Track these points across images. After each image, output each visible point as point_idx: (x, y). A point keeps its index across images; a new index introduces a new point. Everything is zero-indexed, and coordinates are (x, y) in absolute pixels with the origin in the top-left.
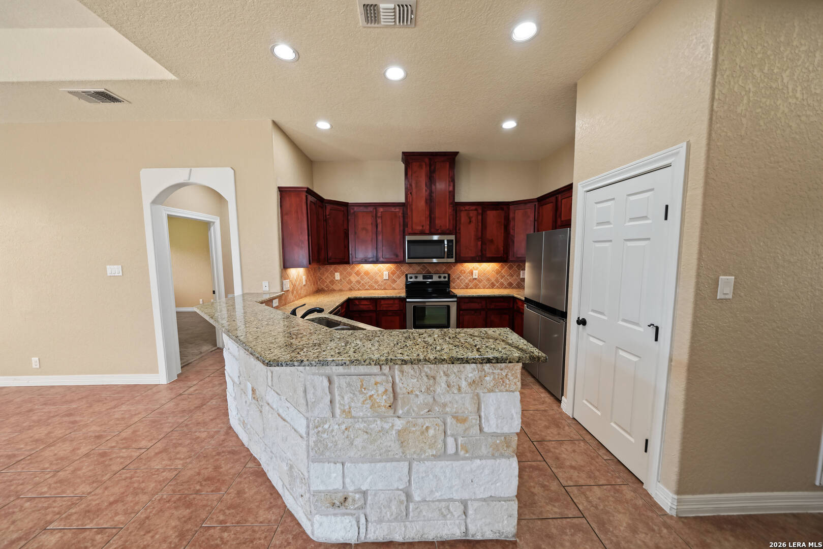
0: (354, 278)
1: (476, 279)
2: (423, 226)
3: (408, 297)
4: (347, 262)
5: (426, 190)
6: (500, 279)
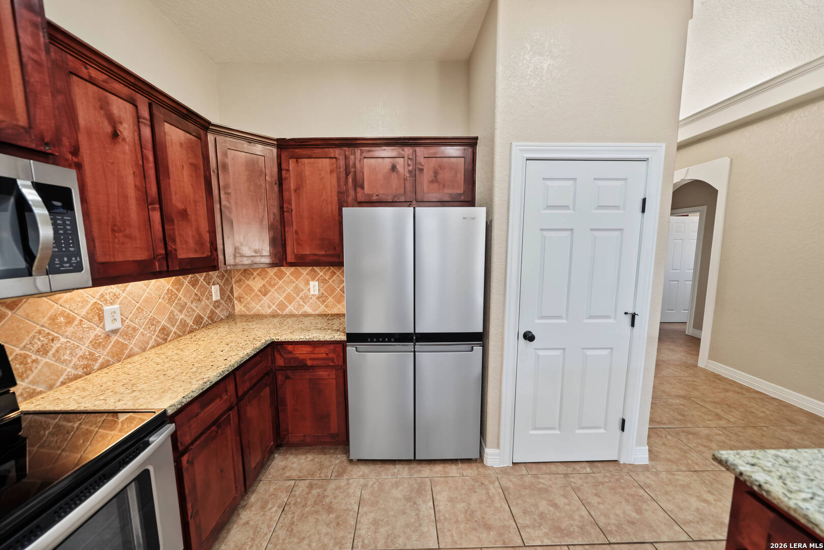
6: (177, 315)
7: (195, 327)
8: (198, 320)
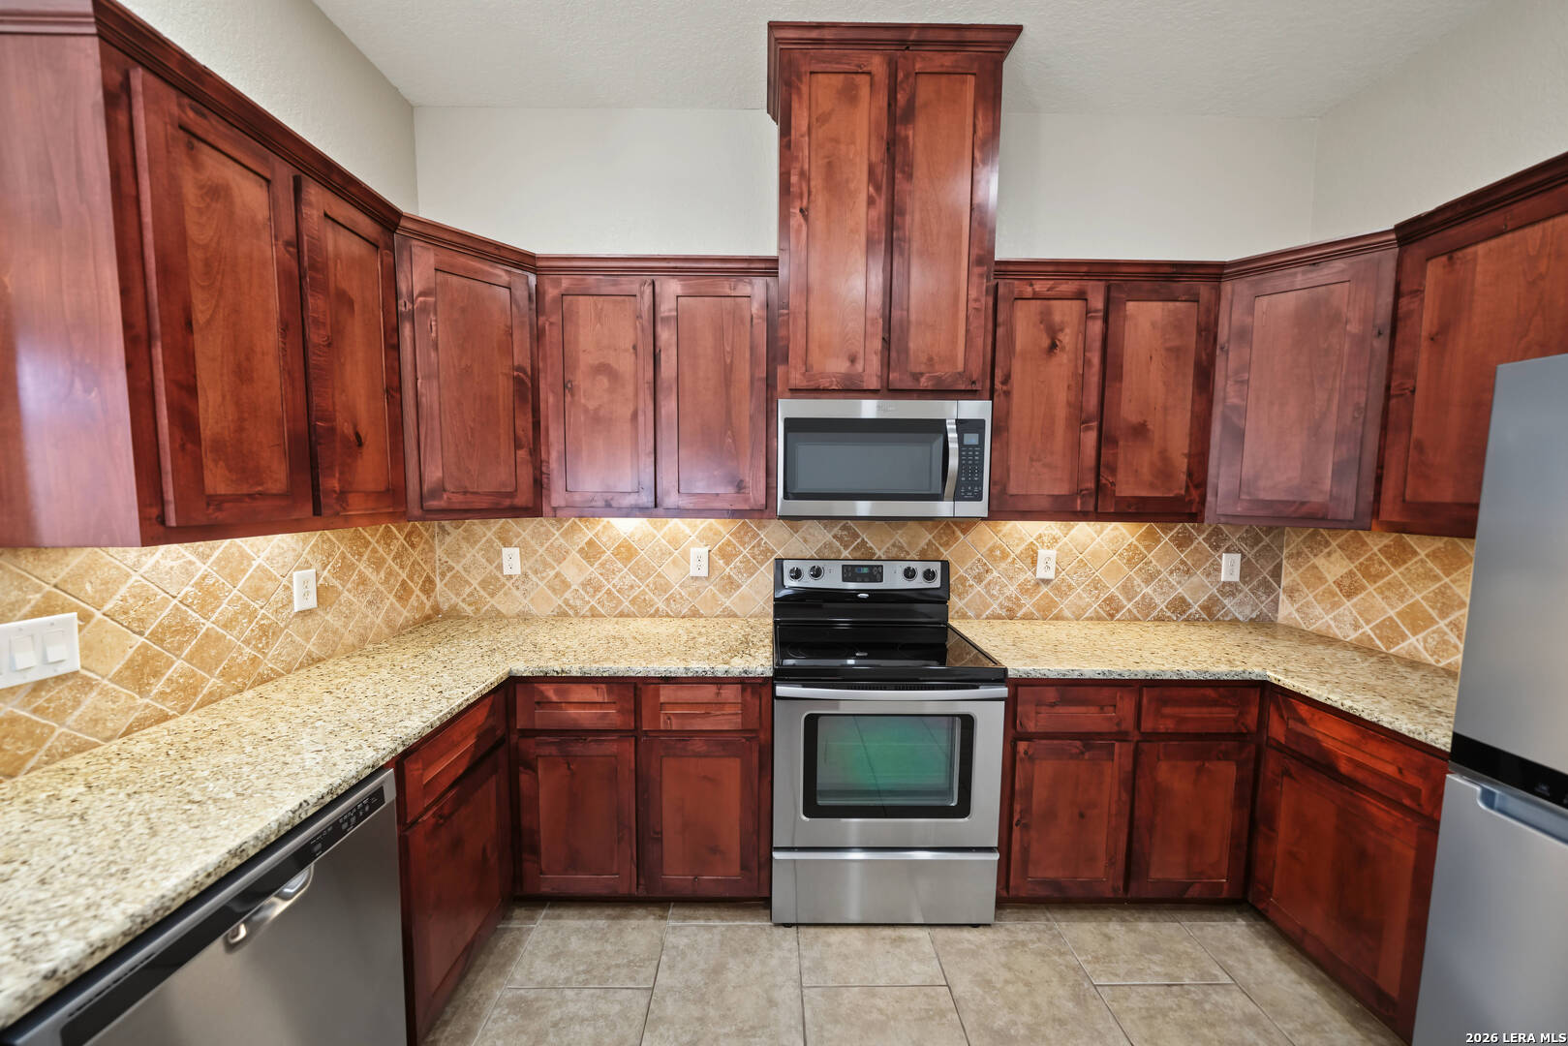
0: (574, 571)
1: (1047, 582)
2: (853, 360)
3: (782, 675)
4: (534, 511)
5: (871, 202)
6: (1139, 585)
7: (1169, 614)
8: (1179, 606)
